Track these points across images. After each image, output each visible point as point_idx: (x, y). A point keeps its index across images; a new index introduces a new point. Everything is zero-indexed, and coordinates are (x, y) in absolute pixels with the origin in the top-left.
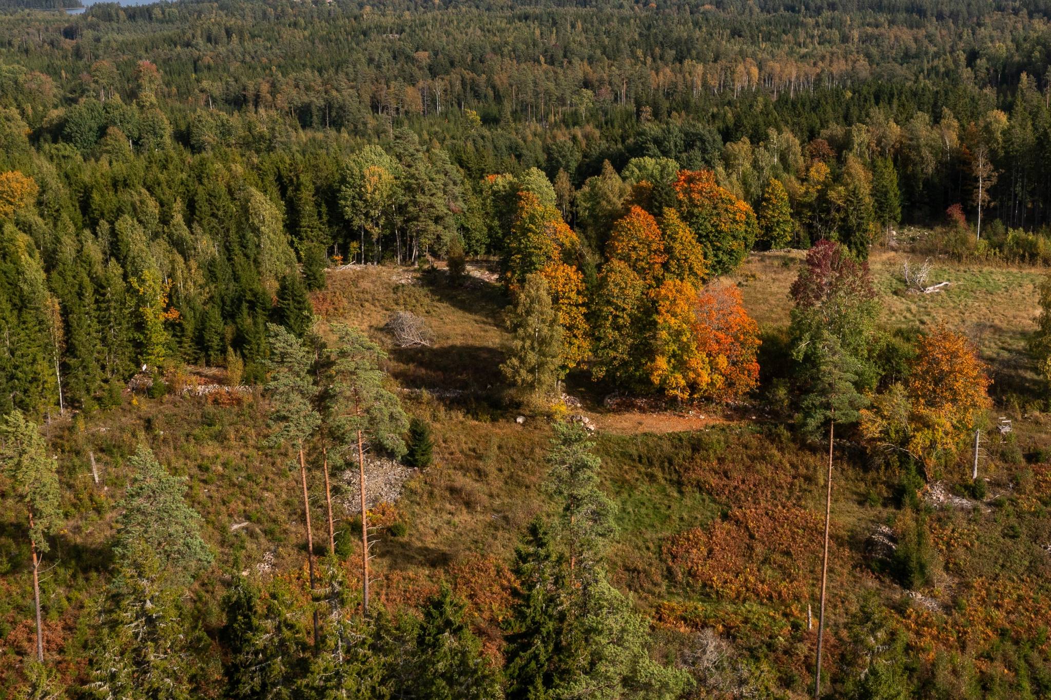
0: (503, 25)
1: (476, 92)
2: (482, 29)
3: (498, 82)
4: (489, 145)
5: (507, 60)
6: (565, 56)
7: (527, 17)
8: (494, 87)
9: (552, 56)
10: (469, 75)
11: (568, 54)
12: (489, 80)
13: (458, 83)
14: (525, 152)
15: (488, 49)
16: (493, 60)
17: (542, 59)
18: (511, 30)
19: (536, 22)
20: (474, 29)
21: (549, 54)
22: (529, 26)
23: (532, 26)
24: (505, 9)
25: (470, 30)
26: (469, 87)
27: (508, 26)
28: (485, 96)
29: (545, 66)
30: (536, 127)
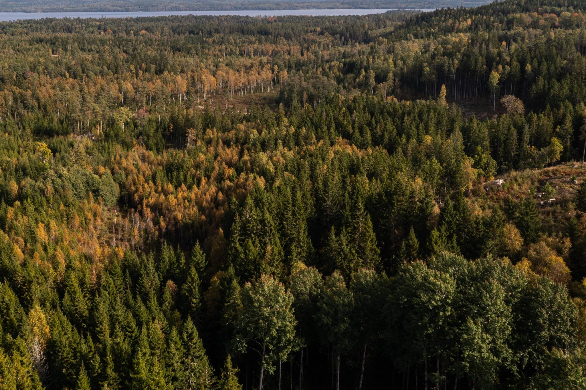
0: (27, 46)
1: (24, 104)
2: (14, 49)
3: (41, 96)
4: (68, 185)
5: (43, 76)
6: (84, 72)
7: (41, 41)
8: (38, 100)
9: (74, 73)
10: (17, 90)
11: (86, 71)
12: (34, 95)
13: (11, 99)
14: (101, 187)
15: (27, 68)
16: (32, 77)
17: (68, 75)
18: (33, 50)
19: (48, 44)
20: (9, 50)
21: (73, 70)
22: (44, 47)
23: (46, 46)
24: (23, 34)
25: (6, 50)
26: (19, 101)
27: (31, 47)
28: (32, 107)
29: (71, 80)
30: (87, 141)
